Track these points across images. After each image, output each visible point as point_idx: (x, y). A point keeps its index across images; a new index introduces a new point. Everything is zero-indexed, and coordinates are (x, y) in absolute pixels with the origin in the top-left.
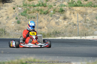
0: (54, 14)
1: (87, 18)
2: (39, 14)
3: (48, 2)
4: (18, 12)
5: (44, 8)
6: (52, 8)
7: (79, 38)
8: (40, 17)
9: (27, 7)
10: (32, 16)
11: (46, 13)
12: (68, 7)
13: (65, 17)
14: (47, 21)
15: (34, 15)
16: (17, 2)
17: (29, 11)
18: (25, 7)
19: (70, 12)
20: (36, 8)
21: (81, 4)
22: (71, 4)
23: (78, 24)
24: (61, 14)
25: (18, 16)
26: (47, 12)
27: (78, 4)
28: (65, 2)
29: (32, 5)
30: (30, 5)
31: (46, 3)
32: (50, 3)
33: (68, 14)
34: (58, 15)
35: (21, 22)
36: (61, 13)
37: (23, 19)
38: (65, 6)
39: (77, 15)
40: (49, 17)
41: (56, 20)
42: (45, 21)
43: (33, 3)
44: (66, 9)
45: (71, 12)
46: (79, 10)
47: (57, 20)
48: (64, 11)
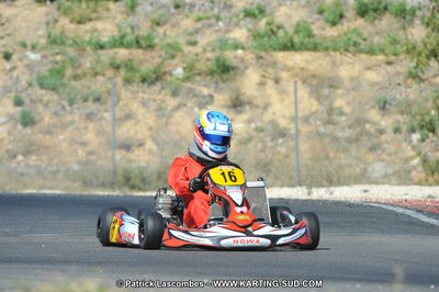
0: (189, 85)
1: (339, 103)
2: (119, 80)
3: (161, 30)
4: (23, 74)
5: (142, 57)
6: (179, 54)
7: (298, 193)
8: (125, 94)
9: (68, 49)
10: (86, 90)
11: (154, 76)
12: (253, 52)
13: (237, 98)
14: (158, 116)
15: (99, 85)
16: (23, 24)
17: (73, 66)
18: (57, 51)
19: (263, 73)
20: (105, 55)
21: (312, 40)
22: (266, 38)
23: (298, 131)
24: (221, 85)
25: (26, 89)
26: (155, 72)
27: (296, 40)
28: (237, 30)
29: (89, 43)
30: (78, 40)
31: (154, 31)
32: (168, 33)
33: (250, 82)
34: (205, 86)
35: (36, 118)
36: (222, 79)
37: (46, 105)
38: (236, 46)
39: (291, 89)
40: (168, 98)
41: (196, 110)
42: (148, 115)
43: (95, 30)
44: (243, 60)
45: (264, 76)
46: (302, 64)
47: (201, 109)
48: (233, 68)
